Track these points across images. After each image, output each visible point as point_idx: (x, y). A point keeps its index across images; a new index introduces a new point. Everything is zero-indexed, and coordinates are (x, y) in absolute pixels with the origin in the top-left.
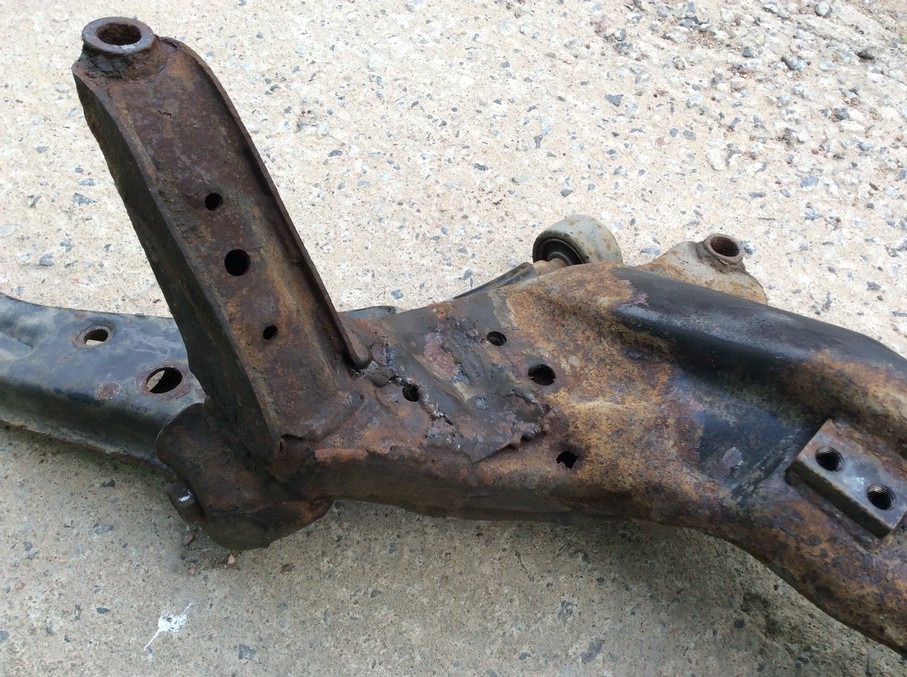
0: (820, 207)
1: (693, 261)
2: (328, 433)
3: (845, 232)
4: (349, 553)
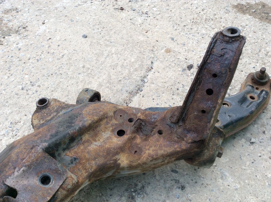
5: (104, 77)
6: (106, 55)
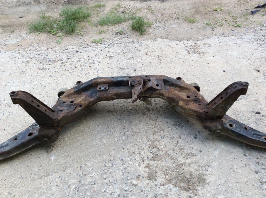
0: (86, 72)
1: (77, 85)
2: (58, 117)
3: (91, 73)
4: (66, 138)
5: (212, 89)
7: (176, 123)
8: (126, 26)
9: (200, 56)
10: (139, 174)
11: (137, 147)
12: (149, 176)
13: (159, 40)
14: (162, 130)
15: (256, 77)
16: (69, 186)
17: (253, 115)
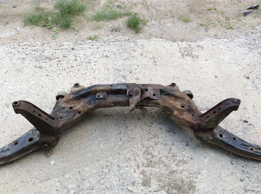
0: (83, 73)
1: (75, 88)
2: (58, 125)
3: (87, 74)
4: (64, 142)
5: (204, 95)
6: (215, 89)
7: (169, 129)
8: (121, 22)
9: (193, 59)
10: (134, 180)
11: (132, 153)
12: (143, 182)
13: (154, 39)
14: (156, 136)
15: (246, 84)
16: (68, 191)
17: (241, 123)
